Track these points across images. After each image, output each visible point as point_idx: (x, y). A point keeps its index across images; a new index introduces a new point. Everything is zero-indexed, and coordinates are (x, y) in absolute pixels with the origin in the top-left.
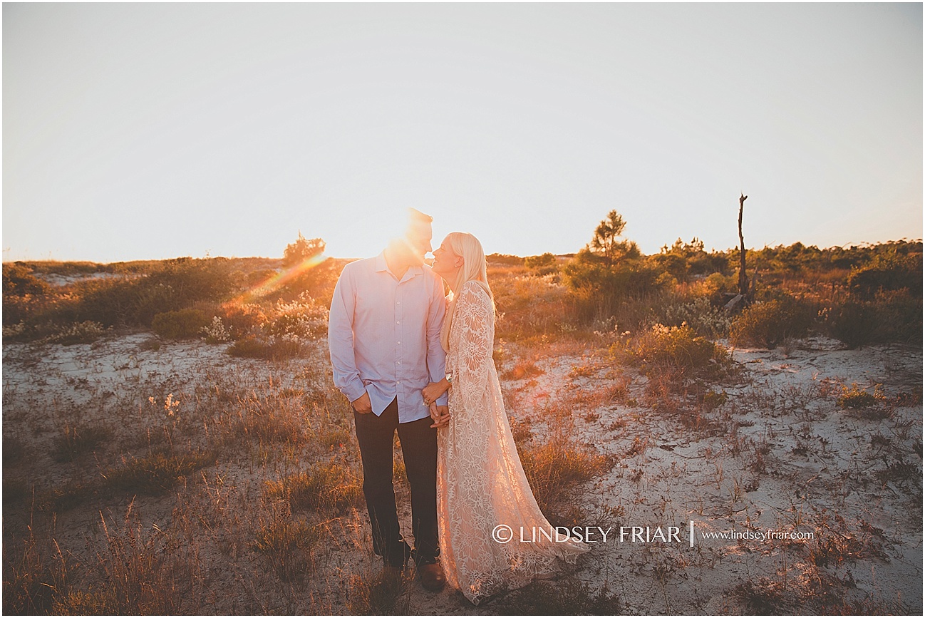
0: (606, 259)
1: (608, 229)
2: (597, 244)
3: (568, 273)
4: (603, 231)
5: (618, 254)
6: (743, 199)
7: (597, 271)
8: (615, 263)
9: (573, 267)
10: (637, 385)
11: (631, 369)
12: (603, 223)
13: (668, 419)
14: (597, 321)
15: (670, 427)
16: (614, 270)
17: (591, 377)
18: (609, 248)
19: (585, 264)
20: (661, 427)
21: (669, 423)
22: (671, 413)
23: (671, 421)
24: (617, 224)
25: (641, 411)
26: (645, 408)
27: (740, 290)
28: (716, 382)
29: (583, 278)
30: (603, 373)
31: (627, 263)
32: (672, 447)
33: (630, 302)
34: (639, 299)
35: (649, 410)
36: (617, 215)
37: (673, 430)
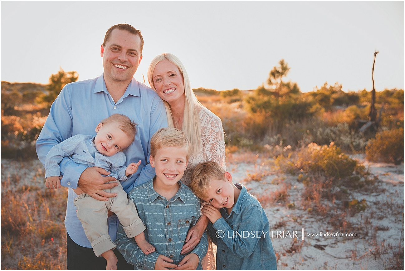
0: (276, 94)
1: (278, 72)
2: (270, 83)
3: (249, 102)
4: (275, 74)
5: (285, 90)
6: (376, 53)
7: (269, 102)
8: (281, 96)
9: (253, 99)
10: (295, 191)
11: (291, 177)
12: (275, 68)
13: (320, 221)
14: (267, 138)
15: (322, 228)
16: (281, 101)
17: (261, 182)
18: (278, 86)
19: (261, 97)
20: (315, 227)
21: (320, 224)
22: (322, 216)
23: (322, 223)
24: (285, 69)
25: (298, 213)
26: (302, 211)
27: (370, 118)
28: (357, 190)
29: (259, 106)
30: (270, 179)
31: (290, 97)
32: (323, 247)
33: (291, 125)
34: (297, 123)
35: (305, 212)
36: (285, 62)
37: (324, 231)
